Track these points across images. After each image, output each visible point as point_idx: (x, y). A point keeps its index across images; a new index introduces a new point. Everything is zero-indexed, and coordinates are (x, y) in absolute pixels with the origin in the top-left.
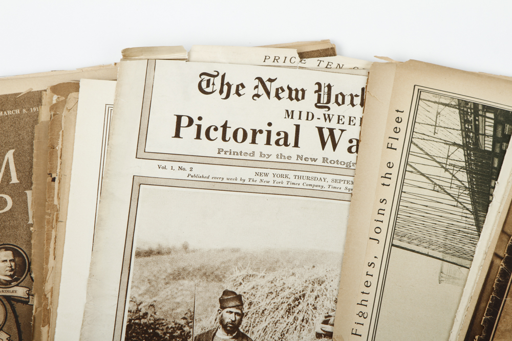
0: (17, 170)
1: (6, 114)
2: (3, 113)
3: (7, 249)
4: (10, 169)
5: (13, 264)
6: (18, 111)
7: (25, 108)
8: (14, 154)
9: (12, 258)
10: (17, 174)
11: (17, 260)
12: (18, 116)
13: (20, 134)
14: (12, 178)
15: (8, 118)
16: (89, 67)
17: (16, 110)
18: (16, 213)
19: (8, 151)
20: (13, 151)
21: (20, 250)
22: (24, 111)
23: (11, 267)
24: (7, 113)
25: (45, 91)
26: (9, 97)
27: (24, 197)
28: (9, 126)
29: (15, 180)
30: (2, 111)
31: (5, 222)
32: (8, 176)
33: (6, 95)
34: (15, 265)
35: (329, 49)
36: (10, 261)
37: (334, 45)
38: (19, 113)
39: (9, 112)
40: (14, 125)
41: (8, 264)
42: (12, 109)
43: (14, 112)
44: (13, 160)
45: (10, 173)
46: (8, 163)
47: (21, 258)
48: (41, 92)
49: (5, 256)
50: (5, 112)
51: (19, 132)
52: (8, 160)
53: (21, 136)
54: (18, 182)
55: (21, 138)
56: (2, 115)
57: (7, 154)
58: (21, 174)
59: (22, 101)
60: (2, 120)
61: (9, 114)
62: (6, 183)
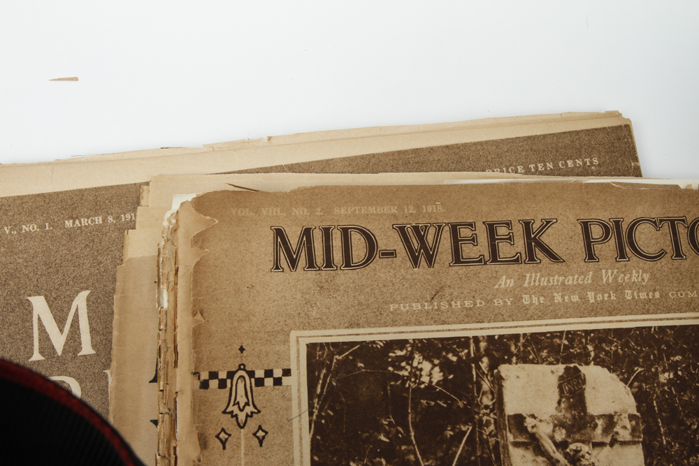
52: (77, 309)
53: (102, 265)
54: (93, 352)
55: (102, 270)
56: (71, 226)
57: (76, 298)
58: (98, 337)
59: (107, 202)
60: (71, 235)
61: (83, 225)
62: (71, 354)
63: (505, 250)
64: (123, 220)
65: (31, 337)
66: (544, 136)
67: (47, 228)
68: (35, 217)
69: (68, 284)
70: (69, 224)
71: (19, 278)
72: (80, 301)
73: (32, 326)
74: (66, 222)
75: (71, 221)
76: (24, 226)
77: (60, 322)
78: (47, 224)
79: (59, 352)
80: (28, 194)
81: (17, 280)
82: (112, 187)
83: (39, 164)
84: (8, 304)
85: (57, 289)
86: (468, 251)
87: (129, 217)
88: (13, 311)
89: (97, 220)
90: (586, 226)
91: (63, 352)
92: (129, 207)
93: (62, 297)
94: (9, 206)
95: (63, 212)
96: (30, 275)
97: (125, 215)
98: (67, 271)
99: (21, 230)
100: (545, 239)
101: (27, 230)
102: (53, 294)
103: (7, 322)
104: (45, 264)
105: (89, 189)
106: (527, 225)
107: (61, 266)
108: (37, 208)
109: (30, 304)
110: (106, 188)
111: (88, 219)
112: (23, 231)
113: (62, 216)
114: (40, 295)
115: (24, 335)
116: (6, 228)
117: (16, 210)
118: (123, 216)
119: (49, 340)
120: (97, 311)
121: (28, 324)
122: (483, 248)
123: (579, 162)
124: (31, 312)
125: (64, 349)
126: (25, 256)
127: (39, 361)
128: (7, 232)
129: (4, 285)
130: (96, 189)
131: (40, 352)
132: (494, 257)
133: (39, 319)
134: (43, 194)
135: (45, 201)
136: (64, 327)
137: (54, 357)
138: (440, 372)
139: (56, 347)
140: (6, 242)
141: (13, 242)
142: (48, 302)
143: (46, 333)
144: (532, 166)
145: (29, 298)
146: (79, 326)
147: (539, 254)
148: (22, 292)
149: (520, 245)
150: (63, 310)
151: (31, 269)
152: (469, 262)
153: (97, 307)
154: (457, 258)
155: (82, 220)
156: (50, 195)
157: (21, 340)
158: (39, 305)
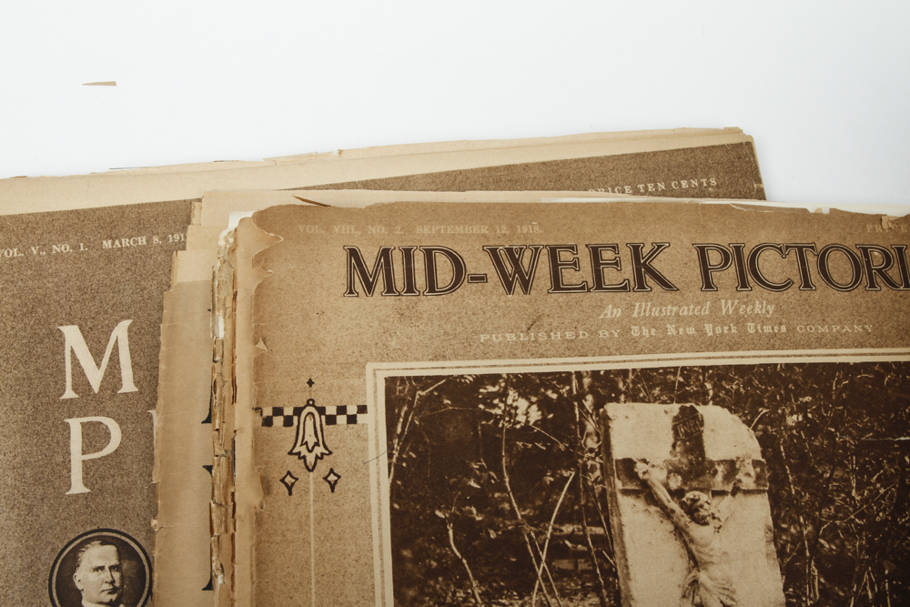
0: (135, 365)
1: (119, 246)
2: (113, 244)
3: (104, 542)
4: (121, 361)
5: (117, 575)
6: (142, 241)
7: (158, 233)
8: (130, 330)
9: (114, 562)
10: (134, 374)
11: (125, 566)
12: (143, 250)
13: (145, 288)
14: (124, 382)
15: (122, 254)
16: (288, 157)
17: (139, 239)
18: (128, 460)
19: (117, 322)
20: (127, 323)
21: (133, 544)
22: (156, 239)
23: (112, 582)
24: (121, 244)
25: (200, 200)
26: (127, 210)
27: (147, 425)
28: (124, 270)
29: (128, 386)
30: (111, 238)
31: (103, 478)
32: (114, 377)
33: (121, 207)
34: (122, 578)
35: (741, 144)
36: (111, 568)
37: (750, 136)
38: (145, 243)
39: (126, 242)
40: (133, 268)
41: (106, 575)
42: (132, 236)
43: (135, 242)
44: (127, 342)
45: (119, 370)
46: (116, 348)
47: (134, 563)
48: (191, 202)
49: (100, 557)
50: (117, 242)
51: (143, 283)
52: (117, 341)
53: (145, 292)
54: (136, 389)
55: (147, 297)
56: (110, 247)
57: (116, 328)
58: (142, 373)
59: (152, 220)
60: (110, 257)
61: (124, 245)
62: (109, 392)
63: (611, 276)
64: (171, 240)
65: (63, 372)
66: (655, 154)
67: (82, 249)
68: (67, 237)
69: (106, 312)
70: (107, 244)
71: (48, 304)
72: (121, 332)
73: (64, 359)
74: (104, 242)
75: (110, 241)
76: (54, 246)
77: (97, 355)
78: (82, 245)
79: (96, 389)
80: (59, 210)
81: (46, 307)
82: (158, 203)
83: (72, 177)
84: (35, 334)
85: (93, 318)
86: (569, 276)
87: (178, 238)
88: (41, 342)
89: (140, 241)
90: (702, 252)
91: (100, 389)
92: (178, 227)
93: (100, 327)
94: (37, 223)
95: (101, 231)
96: (62, 302)
97: (173, 235)
98: (105, 297)
99: (51, 250)
100: (657, 264)
101: (59, 250)
102: (89, 323)
103: (34, 355)
104: (80, 289)
105: (131, 206)
106: (636, 249)
107: (98, 292)
108: (70, 226)
109: (61, 334)
110: (151, 205)
111: (130, 239)
112: (54, 252)
113: (99, 235)
114: (73, 324)
115: (55, 369)
116: (33, 248)
117: (45, 228)
118: (170, 236)
119: (84, 375)
120: (140, 343)
121: (59, 357)
122: (586, 272)
123: (695, 183)
124: (62, 344)
125: (101, 386)
126: (56, 280)
127: (72, 399)
128: (35, 253)
129: (31, 313)
130: (140, 206)
131: (73, 389)
132: (599, 283)
133: (72, 351)
134: (77, 210)
135: (79, 219)
136: (101, 361)
137: (89, 395)
138: (538, 410)
139: (91, 383)
140: (33, 264)
141: (41, 264)
142: (82, 332)
143: (80, 367)
144: (641, 186)
145: (61, 328)
146: (118, 360)
147: (649, 281)
148: (53, 320)
149: (628, 271)
150: (100, 342)
151: (63, 295)
152: (570, 289)
153: (140, 339)
154: (557, 284)
155: (123, 240)
156: (85, 211)
157: (51, 375)
158: (73, 336)
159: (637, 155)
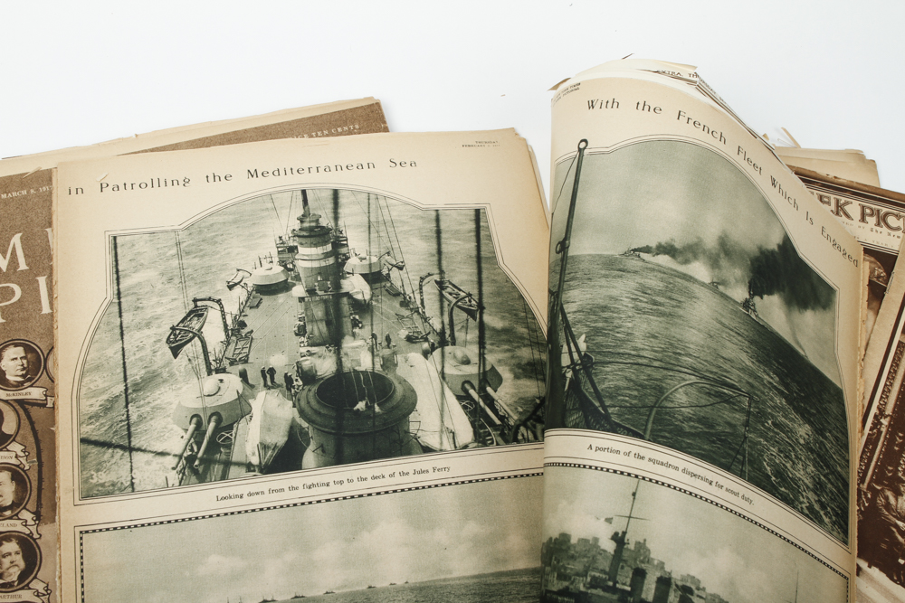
0: (26, 256)
1: (11, 196)
2: (7, 196)
3: (16, 345)
4: (18, 254)
5: (25, 361)
6: (24, 192)
7: (33, 188)
8: (21, 238)
9: (23, 355)
10: (25, 260)
11: (29, 356)
12: (25, 197)
13: (28, 217)
14: (20, 265)
15: (13, 200)
17: (22, 191)
18: (26, 304)
19: (14, 235)
20: (19, 235)
21: (33, 345)
22: (32, 191)
23: (23, 365)
26: (15, 178)
27: (36, 285)
28: (15, 208)
29: (23, 266)
30: (6, 192)
31: (12, 314)
32: (15, 262)
34: (28, 362)
35: (373, 104)
36: (21, 358)
38: (26, 193)
39: (14, 194)
40: (20, 207)
41: (19, 362)
42: (18, 191)
43: (20, 194)
44: (20, 245)
45: (17, 259)
46: (14, 248)
47: (34, 354)
48: (51, 170)
49: (14, 353)
50: (10, 194)
51: (26, 214)
66: (321, 116)
123: (346, 128)
144: (313, 134)
159: (311, 117)
